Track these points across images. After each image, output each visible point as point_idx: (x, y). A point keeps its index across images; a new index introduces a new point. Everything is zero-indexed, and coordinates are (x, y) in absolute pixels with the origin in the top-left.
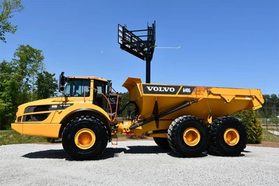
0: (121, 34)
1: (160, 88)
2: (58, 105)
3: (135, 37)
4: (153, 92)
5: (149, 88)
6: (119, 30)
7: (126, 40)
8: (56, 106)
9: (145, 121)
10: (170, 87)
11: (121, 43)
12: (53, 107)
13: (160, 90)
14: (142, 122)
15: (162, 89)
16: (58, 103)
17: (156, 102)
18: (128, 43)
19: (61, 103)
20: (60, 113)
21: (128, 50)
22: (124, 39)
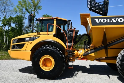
0: (89, 3)
1: (108, 20)
2: (30, 38)
3: (97, 3)
4: (101, 24)
5: (97, 20)
6: (88, 1)
7: (92, 6)
8: (28, 39)
9: (96, 49)
10: (119, 17)
11: (89, 7)
12: (27, 39)
13: (108, 21)
14: (94, 50)
15: (110, 20)
16: (30, 36)
17: (105, 33)
18: (93, 7)
19: (32, 36)
20: (31, 43)
21: (93, 11)
22: (91, 5)
